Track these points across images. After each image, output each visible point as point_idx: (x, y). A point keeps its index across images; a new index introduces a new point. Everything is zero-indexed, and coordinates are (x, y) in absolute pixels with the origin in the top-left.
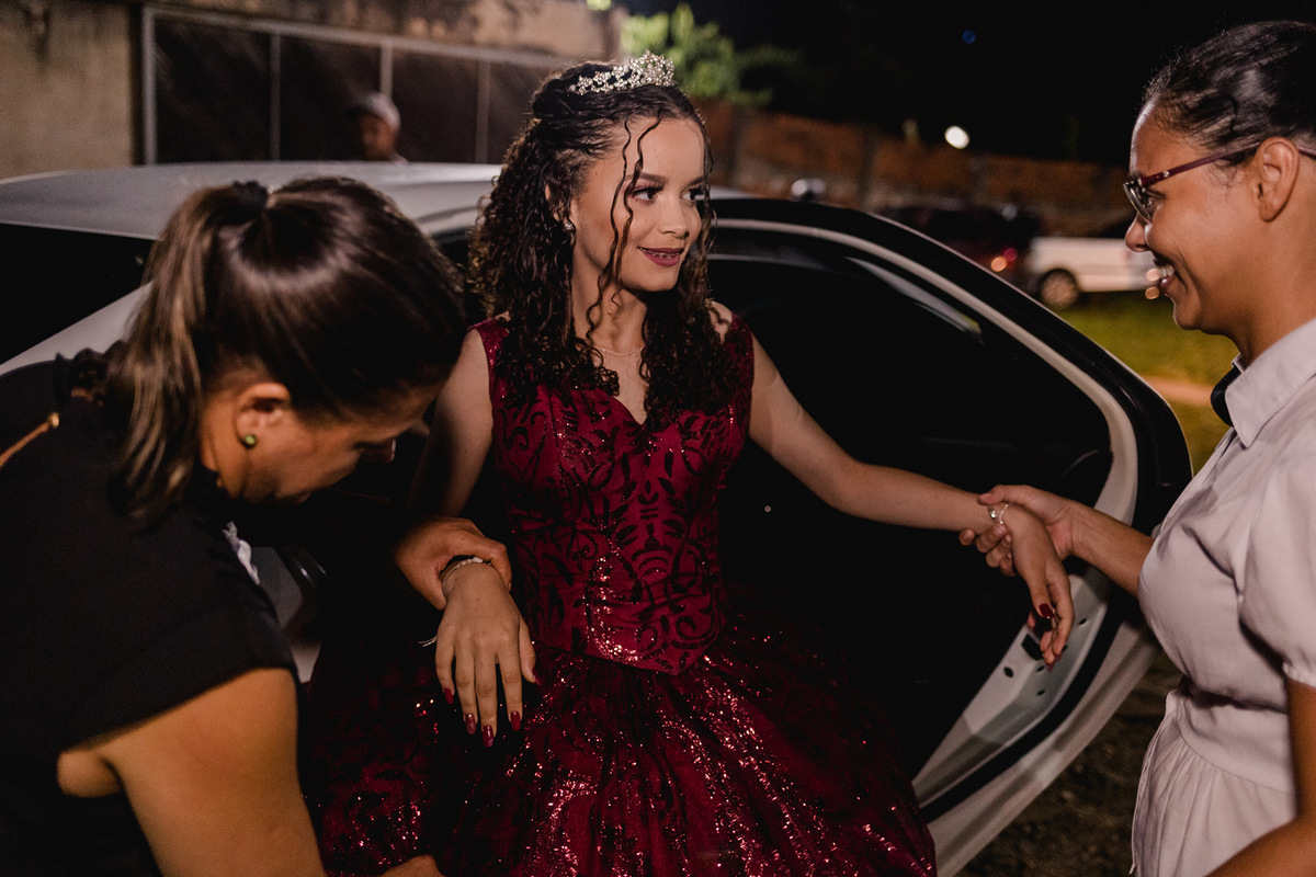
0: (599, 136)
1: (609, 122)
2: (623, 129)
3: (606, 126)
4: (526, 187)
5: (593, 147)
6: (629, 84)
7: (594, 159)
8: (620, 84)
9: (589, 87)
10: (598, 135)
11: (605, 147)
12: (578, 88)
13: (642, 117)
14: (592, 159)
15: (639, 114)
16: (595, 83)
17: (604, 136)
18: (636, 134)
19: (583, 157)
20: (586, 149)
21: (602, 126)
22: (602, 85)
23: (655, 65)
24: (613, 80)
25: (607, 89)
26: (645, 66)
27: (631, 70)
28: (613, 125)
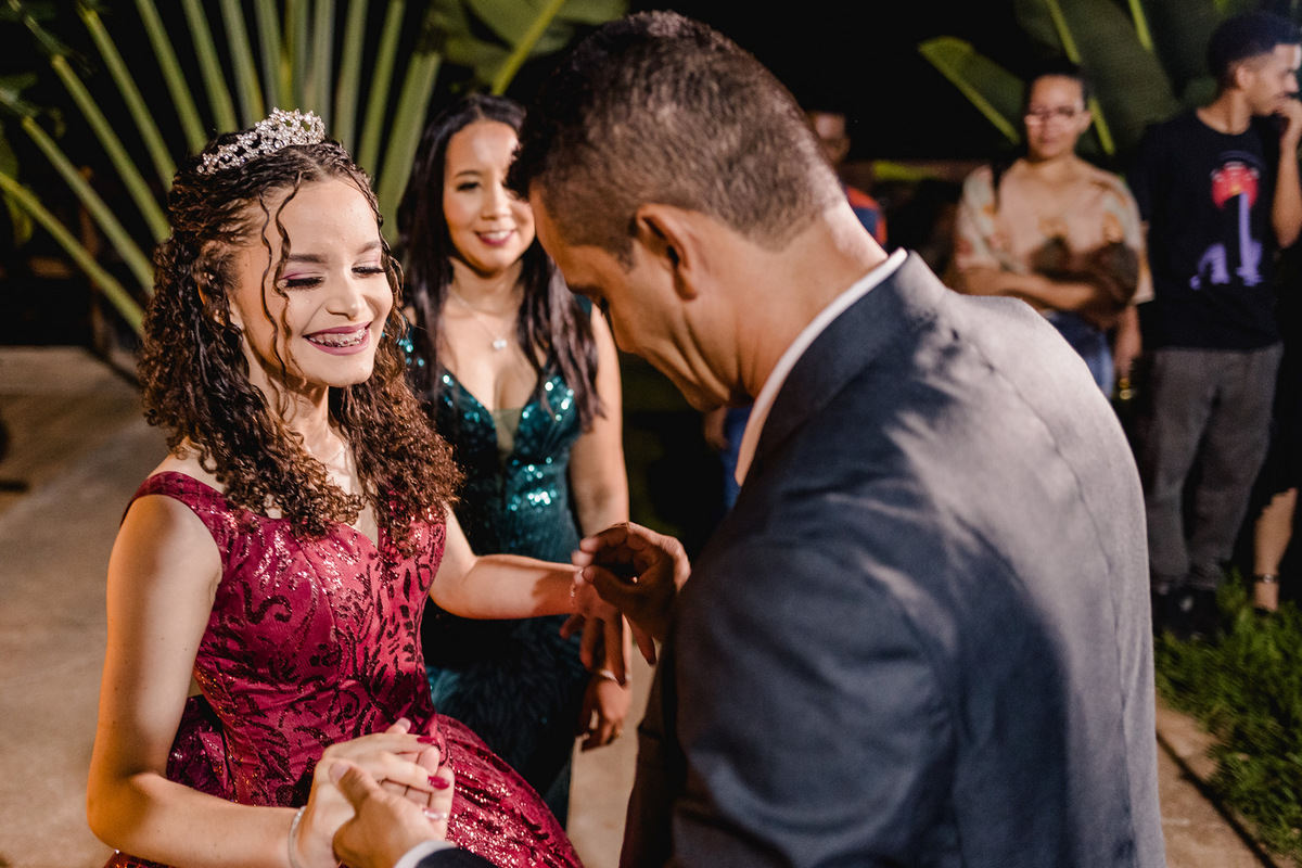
0: (237, 220)
1: (244, 202)
2: (260, 208)
3: (242, 207)
4: (181, 293)
5: (233, 234)
6: (261, 152)
7: (239, 248)
8: (252, 154)
9: (217, 166)
10: (235, 219)
11: (246, 232)
12: (206, 168)
13: (278, 188)
14: (237, 249)
15: (272, 185)
16: (222, 159)
17: (242, 219)
18: (273, 211)
19: (226, 248)
20: (228, 237)
21: (237, 209)
22: (230, 159)
23: (288, 124)
24: (241, 151)
25: (236, 162)
26: (275, 128)
27: (259, 136)
28: (249, 204)
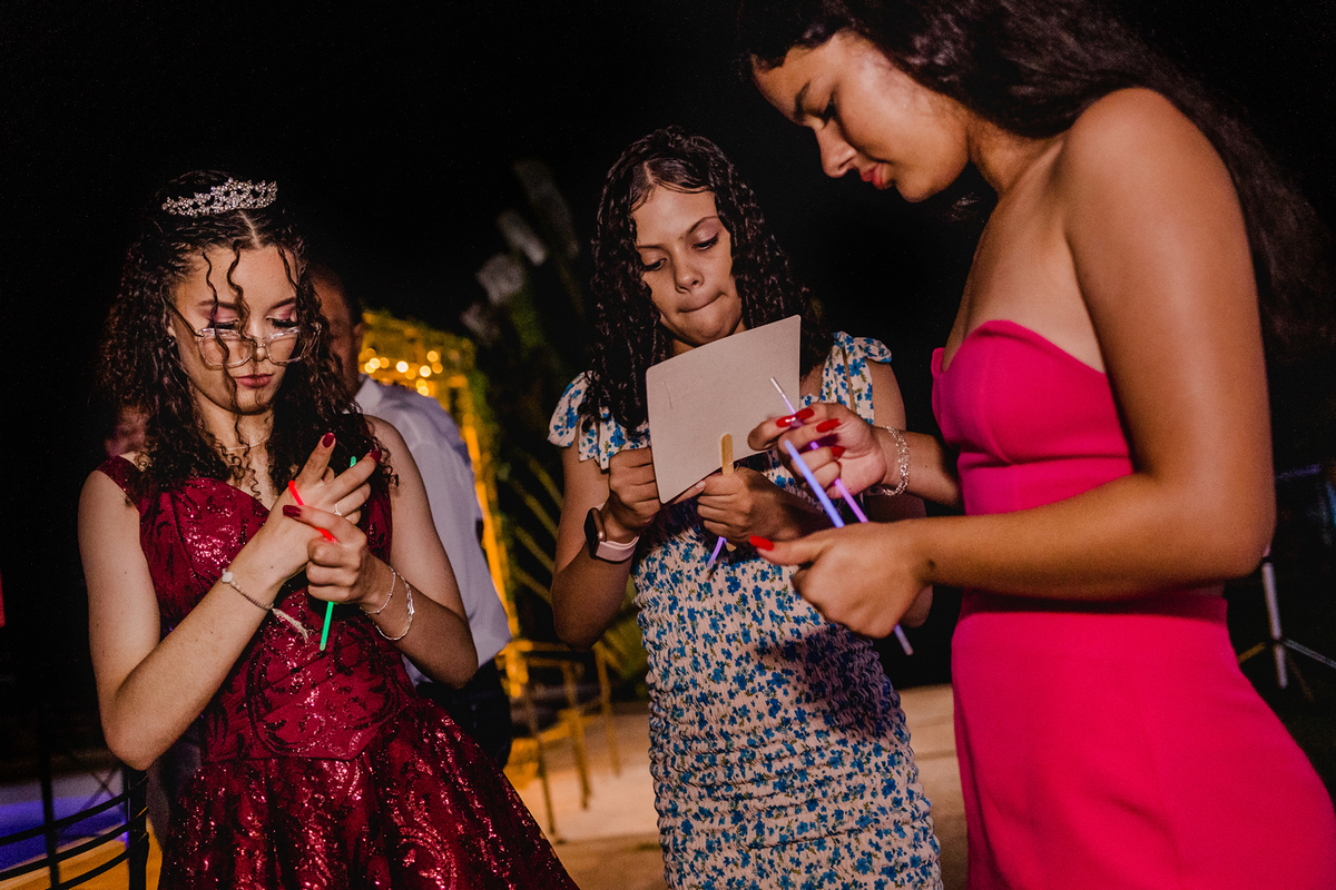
3: (187, 251)
6: (212, 210)
8: (204, 209)
9: (176, 209)
12: (168, 208)
13: (216, 246)
15: (213, 242)
16: (181, 207)
17: (184, 261)
21: (184, 251)
22: (187, 209)
23: (240, 192)
24: (195, 206)
25: (191, 212)
26: (227, 194)
27: (213, 197)
28: (192, 251)
